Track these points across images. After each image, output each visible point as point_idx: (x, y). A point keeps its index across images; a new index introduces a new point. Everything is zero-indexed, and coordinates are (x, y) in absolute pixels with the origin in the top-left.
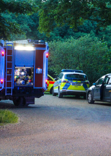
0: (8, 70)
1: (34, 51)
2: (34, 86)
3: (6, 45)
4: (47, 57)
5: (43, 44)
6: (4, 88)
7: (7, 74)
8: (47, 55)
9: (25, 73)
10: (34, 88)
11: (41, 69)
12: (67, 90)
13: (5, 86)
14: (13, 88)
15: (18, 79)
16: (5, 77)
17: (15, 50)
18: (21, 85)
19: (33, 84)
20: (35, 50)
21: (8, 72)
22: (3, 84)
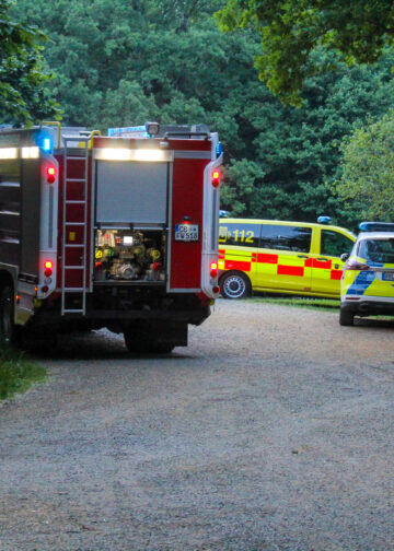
0: (70, 229)
1: (168, 163)
2: (168, 284)
3: (62, 145)
4: (215, 183)
5: (202, 138)
6: (58, 291)
7: (68, 242)
8: (216, 175)
9: (138, 238)
10: (169, 290)
11: (196, 227)
12: (363, 298)
13: (59, 285)
14: (91, 291)
15: (115, 260)
16: (59, 254)
17: (97, 161)
18: (123, 279)
19: (166, 276)
20: (171, 159)
21: (72, 236)
22: (54, 277)
